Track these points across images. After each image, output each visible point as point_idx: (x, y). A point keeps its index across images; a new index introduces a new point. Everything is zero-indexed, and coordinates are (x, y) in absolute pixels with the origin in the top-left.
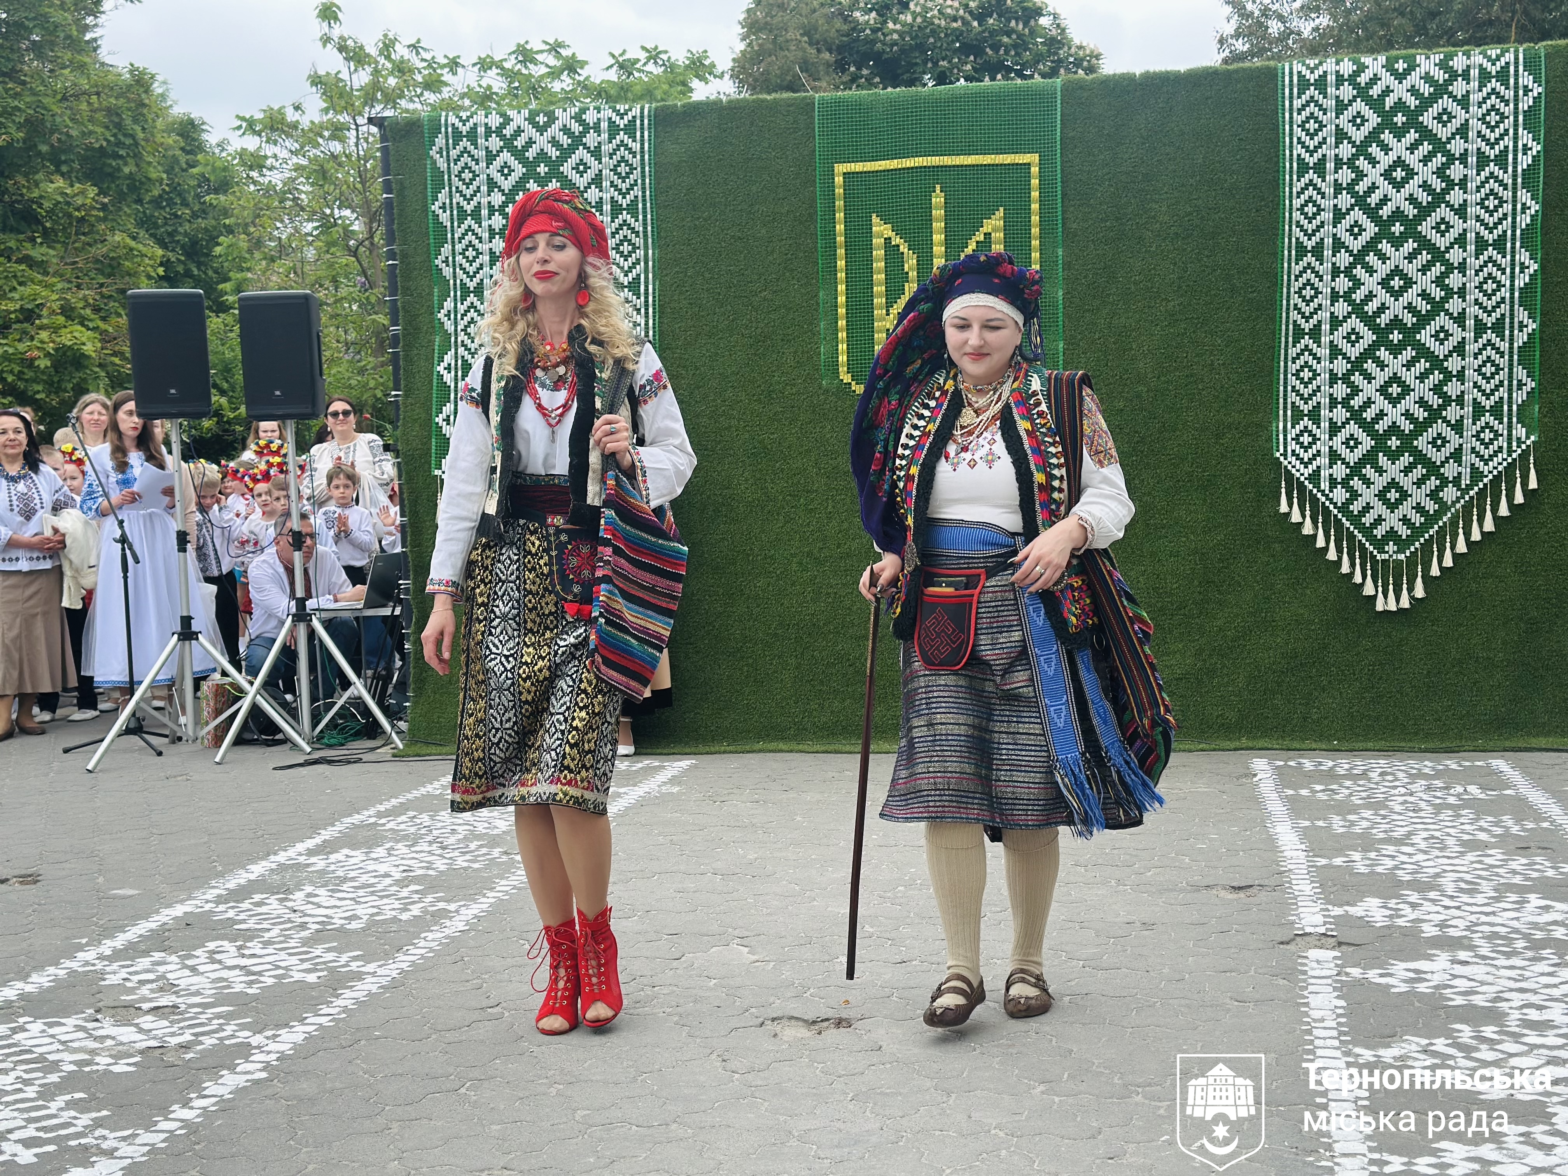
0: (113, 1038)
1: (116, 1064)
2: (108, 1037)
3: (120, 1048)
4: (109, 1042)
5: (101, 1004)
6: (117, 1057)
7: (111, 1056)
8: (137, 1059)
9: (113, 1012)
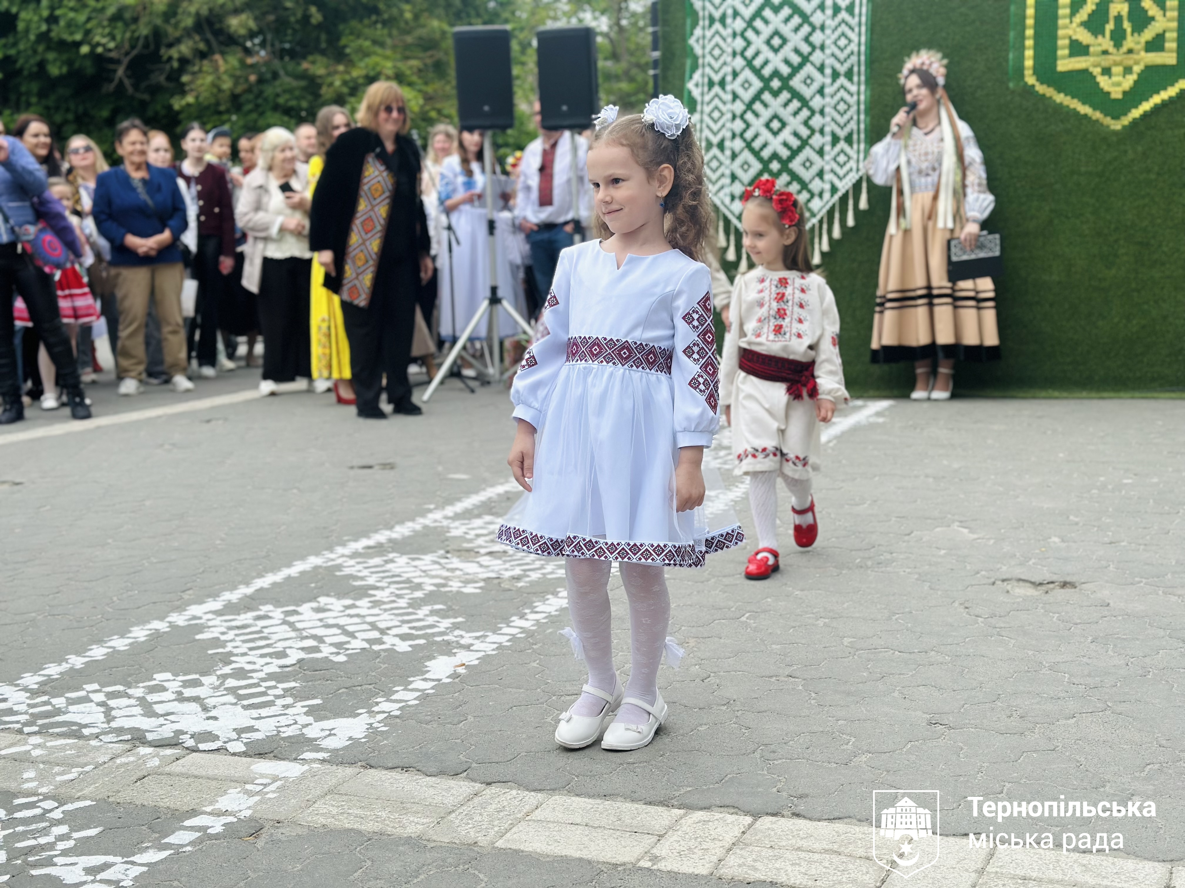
0: (461, 570)
1: (465, 587)
2: (457, 569)
3: (467, 577)
4: (458, 573)
5: (448, 548)
6: (466, 582)
7: (461, 582)
8: (481, 584)
9: (458, 554)
